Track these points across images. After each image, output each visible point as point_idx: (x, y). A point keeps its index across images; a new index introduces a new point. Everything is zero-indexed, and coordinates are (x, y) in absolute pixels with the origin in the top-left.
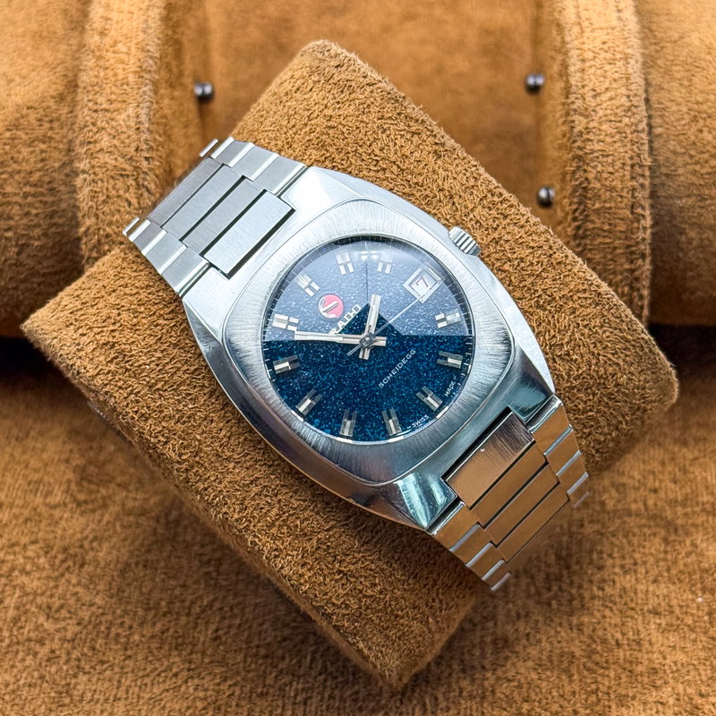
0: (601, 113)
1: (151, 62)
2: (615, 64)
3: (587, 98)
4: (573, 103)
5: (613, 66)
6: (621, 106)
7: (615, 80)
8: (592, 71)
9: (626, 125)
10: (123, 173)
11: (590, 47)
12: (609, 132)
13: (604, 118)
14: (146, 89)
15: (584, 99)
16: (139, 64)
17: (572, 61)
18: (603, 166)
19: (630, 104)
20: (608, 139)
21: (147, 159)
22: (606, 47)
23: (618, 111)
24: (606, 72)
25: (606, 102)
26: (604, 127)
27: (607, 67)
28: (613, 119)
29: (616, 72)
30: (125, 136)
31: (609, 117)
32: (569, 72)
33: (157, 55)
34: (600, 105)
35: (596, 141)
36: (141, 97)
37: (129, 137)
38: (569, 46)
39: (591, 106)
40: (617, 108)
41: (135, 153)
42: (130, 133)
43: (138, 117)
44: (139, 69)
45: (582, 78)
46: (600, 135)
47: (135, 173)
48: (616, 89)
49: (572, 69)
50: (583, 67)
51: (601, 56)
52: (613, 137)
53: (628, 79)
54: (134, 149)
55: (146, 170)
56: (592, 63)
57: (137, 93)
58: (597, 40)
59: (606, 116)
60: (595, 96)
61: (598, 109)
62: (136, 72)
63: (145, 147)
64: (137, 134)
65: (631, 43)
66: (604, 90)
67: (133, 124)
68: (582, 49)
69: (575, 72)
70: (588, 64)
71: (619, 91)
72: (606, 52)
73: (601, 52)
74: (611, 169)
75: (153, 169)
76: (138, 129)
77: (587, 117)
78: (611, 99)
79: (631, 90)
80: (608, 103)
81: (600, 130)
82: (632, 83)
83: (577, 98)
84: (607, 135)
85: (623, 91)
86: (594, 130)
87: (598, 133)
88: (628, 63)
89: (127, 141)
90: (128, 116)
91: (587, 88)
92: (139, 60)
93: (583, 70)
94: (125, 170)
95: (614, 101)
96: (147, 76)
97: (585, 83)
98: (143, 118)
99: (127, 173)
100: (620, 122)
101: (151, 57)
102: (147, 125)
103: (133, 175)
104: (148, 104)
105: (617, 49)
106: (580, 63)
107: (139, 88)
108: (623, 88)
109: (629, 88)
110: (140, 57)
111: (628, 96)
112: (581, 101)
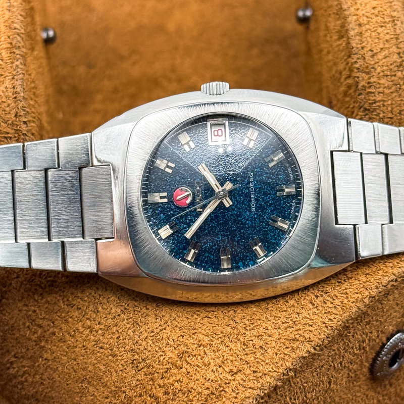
0: (379, 69)
1: (19, 38)
2: (385, 26)
3: (367, 58)
4: (356, 62)
5: (384, 28)
6: (395, 62)
7: (387, 41)
8: (368, 34)
9: (400, 78)
10: (6, 136)
11: (364, 12)
12: (386, 85)
13: (382, 74)
14: (18, 63)
15: (364, 58)
16: (9, 41)
17: (351, 26)
18: (384, 113)
19: (401, 60)
20: (387, 91)
21: (25, 123)
22: (376, 11)
23: (392, 67)
24: (379, 34)
25: (382, 60)
26: (382, 81)
27: (380, 30)
28: (389, 73)
29: (387, 33)
30: (6, 105)
31: (385, 72)
32: (350, 36)
33: (23, 31)
34: (378, 63)
35: (377, 93)
36: (15, 70)
37: (9, 106)
38: (347, 13)
39: (371, 65)
40: (391, 64)
41: (14, 119)
42: (9, 102)
43: (14, 87)
44: (9, 46)
45: (361, 40)
46: (379, 88)
47: (16, 135)
48: (389, 48)
49: (352, 33)
50: (360, 31)
51: (374, 20)
52: (390, 89)
53: (397, 39)
54: (14, 115)
55: (25, 132)
56: (367, 26)
57: (11, 67)
58: (368, 6)
59: (383, 71)
60: (373, 56)
61: (376, 66)
62: (8, 48)
63: (22, 113)
64: (15, 103)
65: (395, 7)
66: (379, 50)
67: (10, 94)
68: (357, 15)
69: (355, 36)
70: (364, 28)
71: (391, 50)
72: (377, 16)
73: (373, 16)
74: (390, 115)
75: (30, 130)
76: (15, 98)
77: (368, 73)
78: (385, 57)
79: (400, 48)
80: (384, 60)
81: (379, 83)
82: (401, 42)
83: (358, 59)
84: (385, 87)
85: (394, 49)
86: (374, 84)
87: (378, 86)
88: (395, 25)
89: (8, 109)
90: (6, 88)
91: (365, 49)
92: (9, 37)
93: (361, 33)
94: (8, 133)
95: (388, 59)
96: (17, 52)
97: (364, 44)
98: (19, 89)
99: (10, 135)
100: (395, 75)
101: (18, 34)
102: (22, 94)
103: (15, 137)
104: (21, 75)
105: (385, 13)
106: (357, 27)
107: (12, 63)
108: (394, 47)
109: (399, 46)
110: (9, 34)
111: (399, 54)
112: (362, 61)
